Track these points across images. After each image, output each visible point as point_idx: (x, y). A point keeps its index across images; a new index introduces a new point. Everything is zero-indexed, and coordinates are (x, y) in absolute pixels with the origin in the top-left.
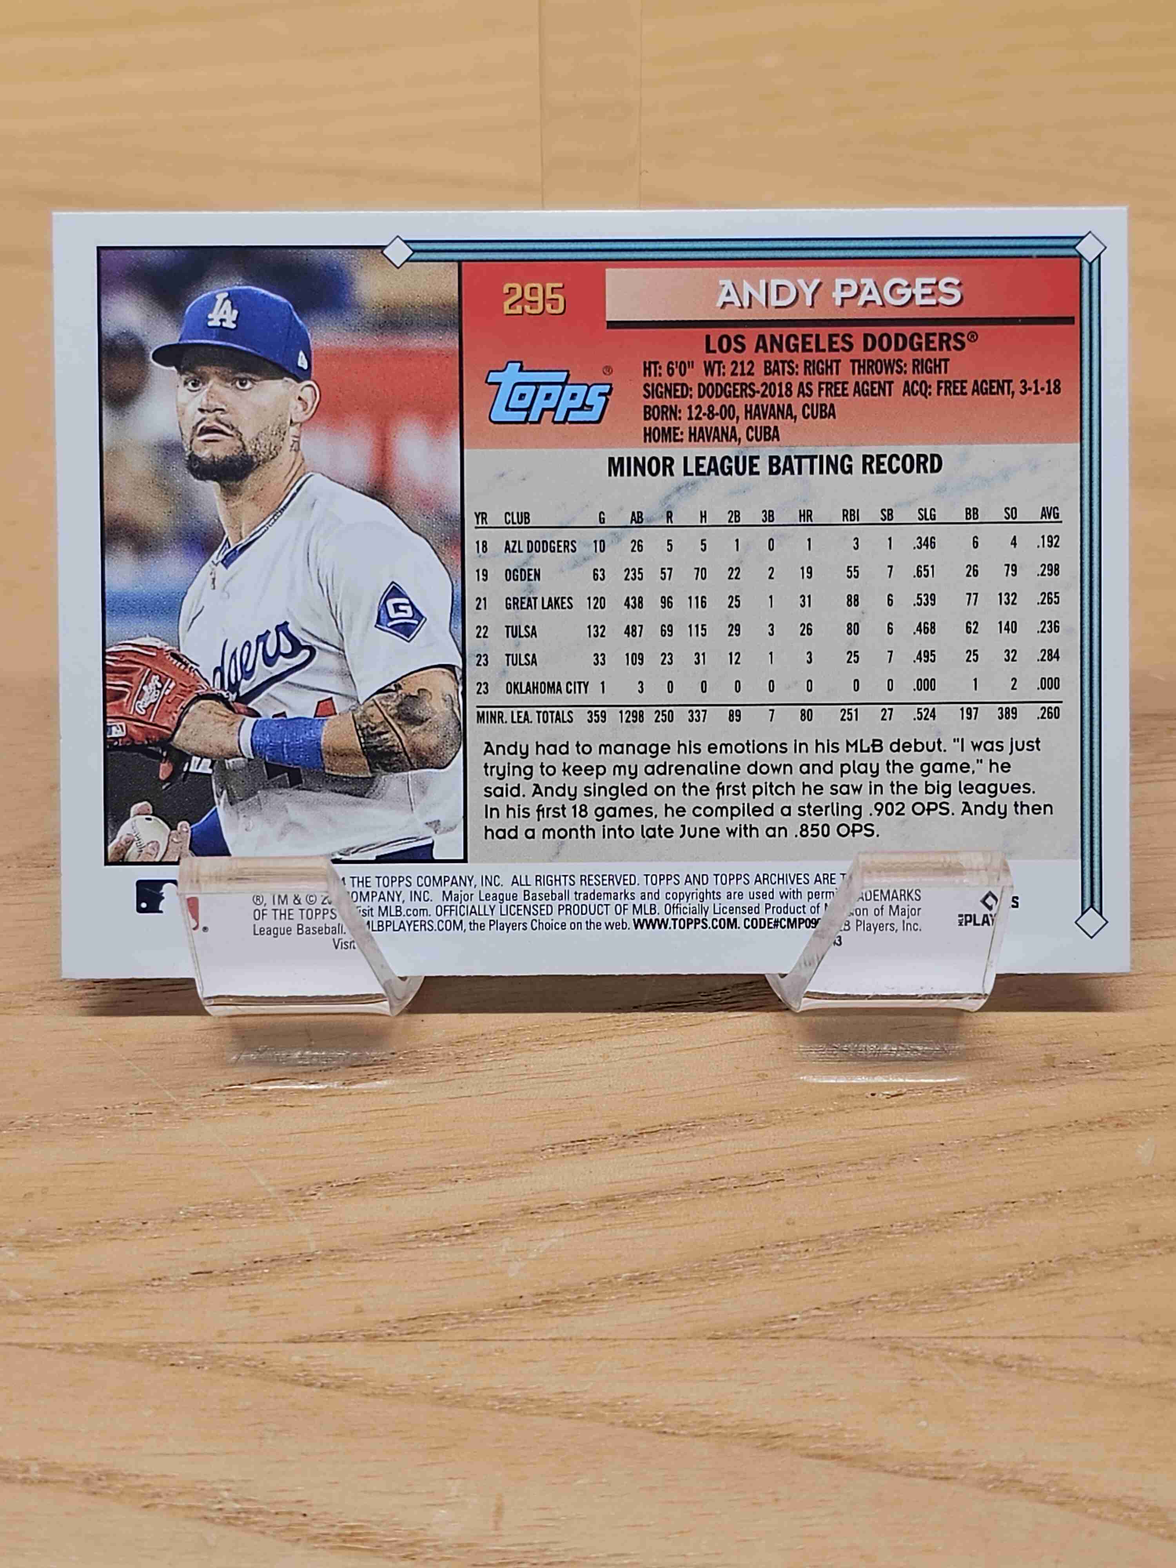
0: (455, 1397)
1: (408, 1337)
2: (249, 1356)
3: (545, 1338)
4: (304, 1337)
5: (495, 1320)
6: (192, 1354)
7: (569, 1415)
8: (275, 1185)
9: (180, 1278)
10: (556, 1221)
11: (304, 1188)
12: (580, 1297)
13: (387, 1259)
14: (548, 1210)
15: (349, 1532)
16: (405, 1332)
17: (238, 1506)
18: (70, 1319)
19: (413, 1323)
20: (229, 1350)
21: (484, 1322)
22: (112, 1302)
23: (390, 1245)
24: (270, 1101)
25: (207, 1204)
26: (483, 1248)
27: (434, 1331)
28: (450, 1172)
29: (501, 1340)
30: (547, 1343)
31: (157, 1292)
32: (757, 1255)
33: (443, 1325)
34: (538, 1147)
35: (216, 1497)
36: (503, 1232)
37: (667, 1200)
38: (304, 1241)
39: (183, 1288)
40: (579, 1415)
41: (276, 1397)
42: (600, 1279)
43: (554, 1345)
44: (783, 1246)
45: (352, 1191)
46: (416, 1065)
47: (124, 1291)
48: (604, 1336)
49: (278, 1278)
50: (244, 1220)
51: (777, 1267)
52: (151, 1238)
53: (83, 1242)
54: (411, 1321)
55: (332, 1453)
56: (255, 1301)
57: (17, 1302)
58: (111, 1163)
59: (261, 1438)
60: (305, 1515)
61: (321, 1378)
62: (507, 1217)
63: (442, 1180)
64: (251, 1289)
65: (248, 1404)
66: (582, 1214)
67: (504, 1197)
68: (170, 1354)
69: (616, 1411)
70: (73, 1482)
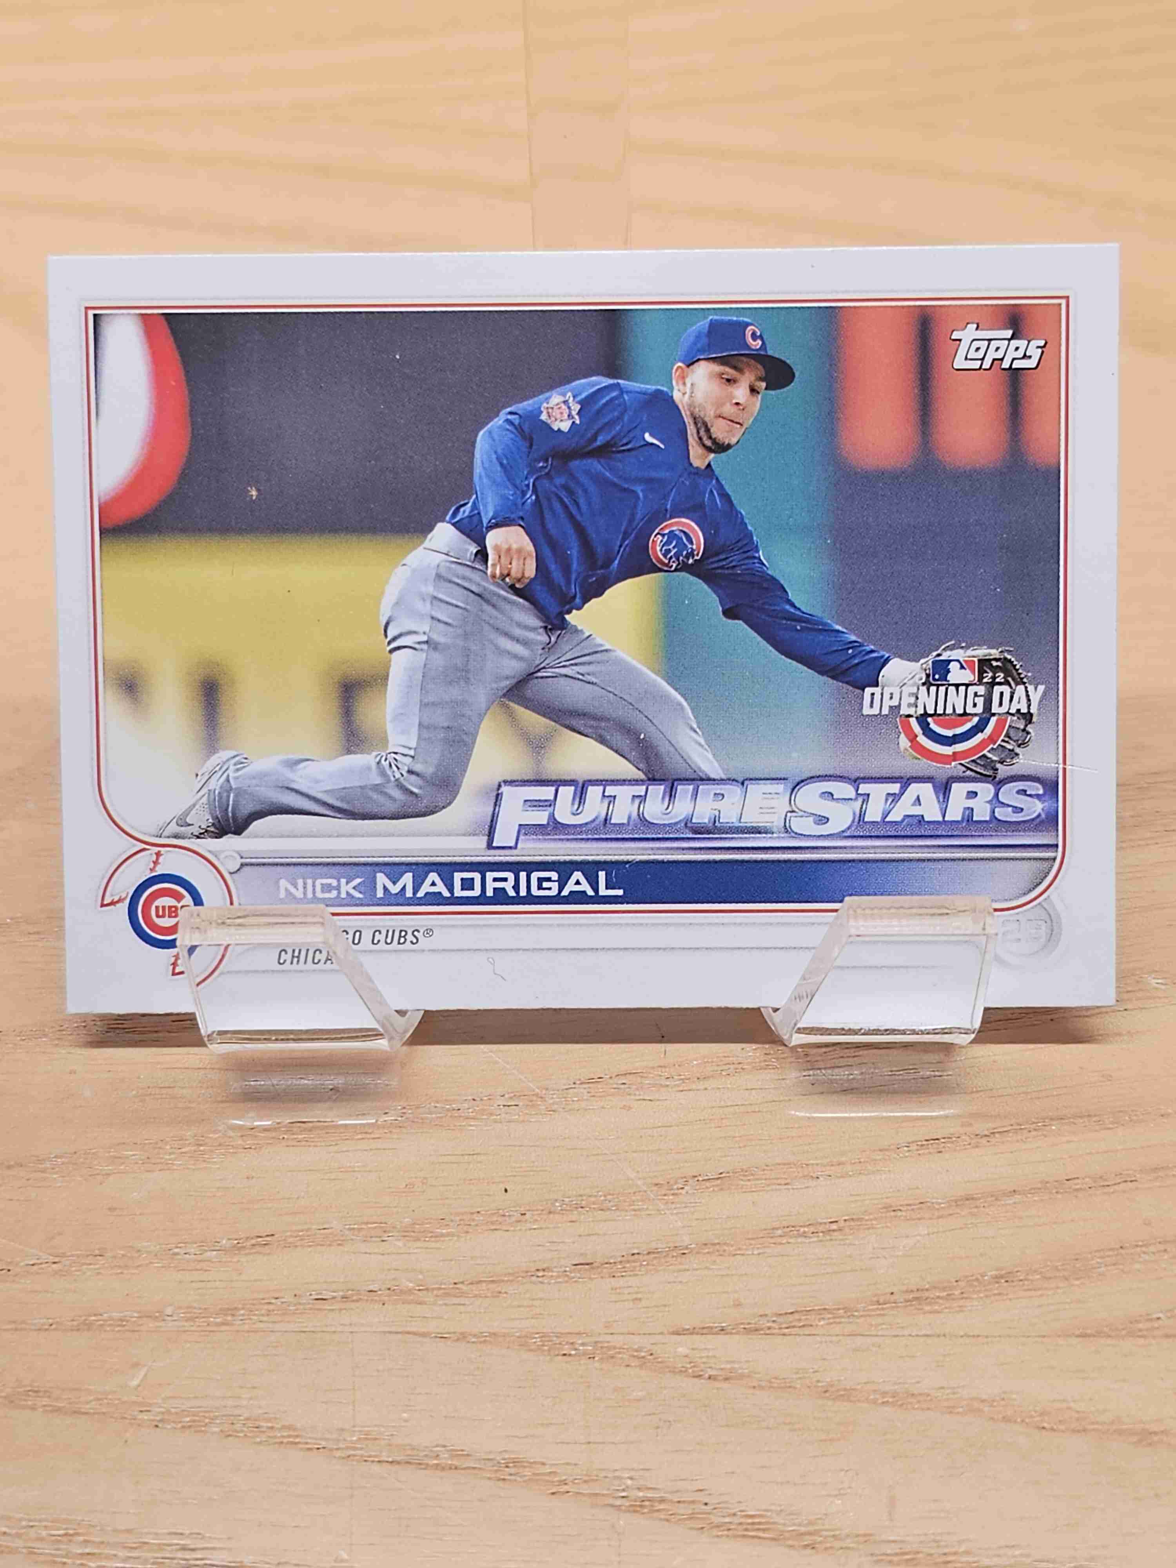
0: (838, 1390)
1: (786, 1331)
2: (636, 1347)
3: (920, 1333)
4: (688, 1329)
5: (869, 1316)
6: (583, 1344)
7: (950, 1410)
8: (644, 1179)
9: (563, 1269)
10: (919, 1219)
11: (672, 1182)
12: (948, 1295)
13: (759, 1254)
14: (909, 1208)
15: (750, 1521)
16: (784, 1326)
17: (641, 1494)
18: (462, 1308)
19: (791, 1318)
20: (617, 1341)
21: (858, 1317)
22: (500, 1293)
23: (761, 1241)
24: (630, 1094)
25: (581, 1196)
26: (850, 1244)
27: (811, 1326)
28: (810, 1169)
29: (877, 1336)
30: (922, 1339)
31: (542, 1283)
32: (1117, 1255)
33: (819, 1320)
34: (893, 1144)
35: (620, 1486)
36: (869, 1229)
37: (1025, 1199)
38: (677, 1235)
39: (566, 1279)
40: (961, 1410)
41: (665, 1388)
42: (967, 1277)
43: (929, 1341)
44: (1141, 1246)
45: (717, 1186)
46: (765, 1061)
47: (512, 1281)
48: (976, 1333)
49: (657, 1271)
50: (618, 1213)
51: (1137, 1266)
52: (530, 1229)
53: (467, 1232)
54: (790, 1316)
55: (725, 1444)
56: (637, 1293)
57: (410, 1291)
58: (485, 1154)
59: (658, 1428)
60: (706, 1504)
61: (709, 1370)
62: (871, 1214)
63: (804, 1176)
64: (633, 1281)
65: (640, 1394)
66: (941, 1213)
67: (865, 1194)
68: (560, 1344)
69: (994, 1407)
70: (480, 1469)
